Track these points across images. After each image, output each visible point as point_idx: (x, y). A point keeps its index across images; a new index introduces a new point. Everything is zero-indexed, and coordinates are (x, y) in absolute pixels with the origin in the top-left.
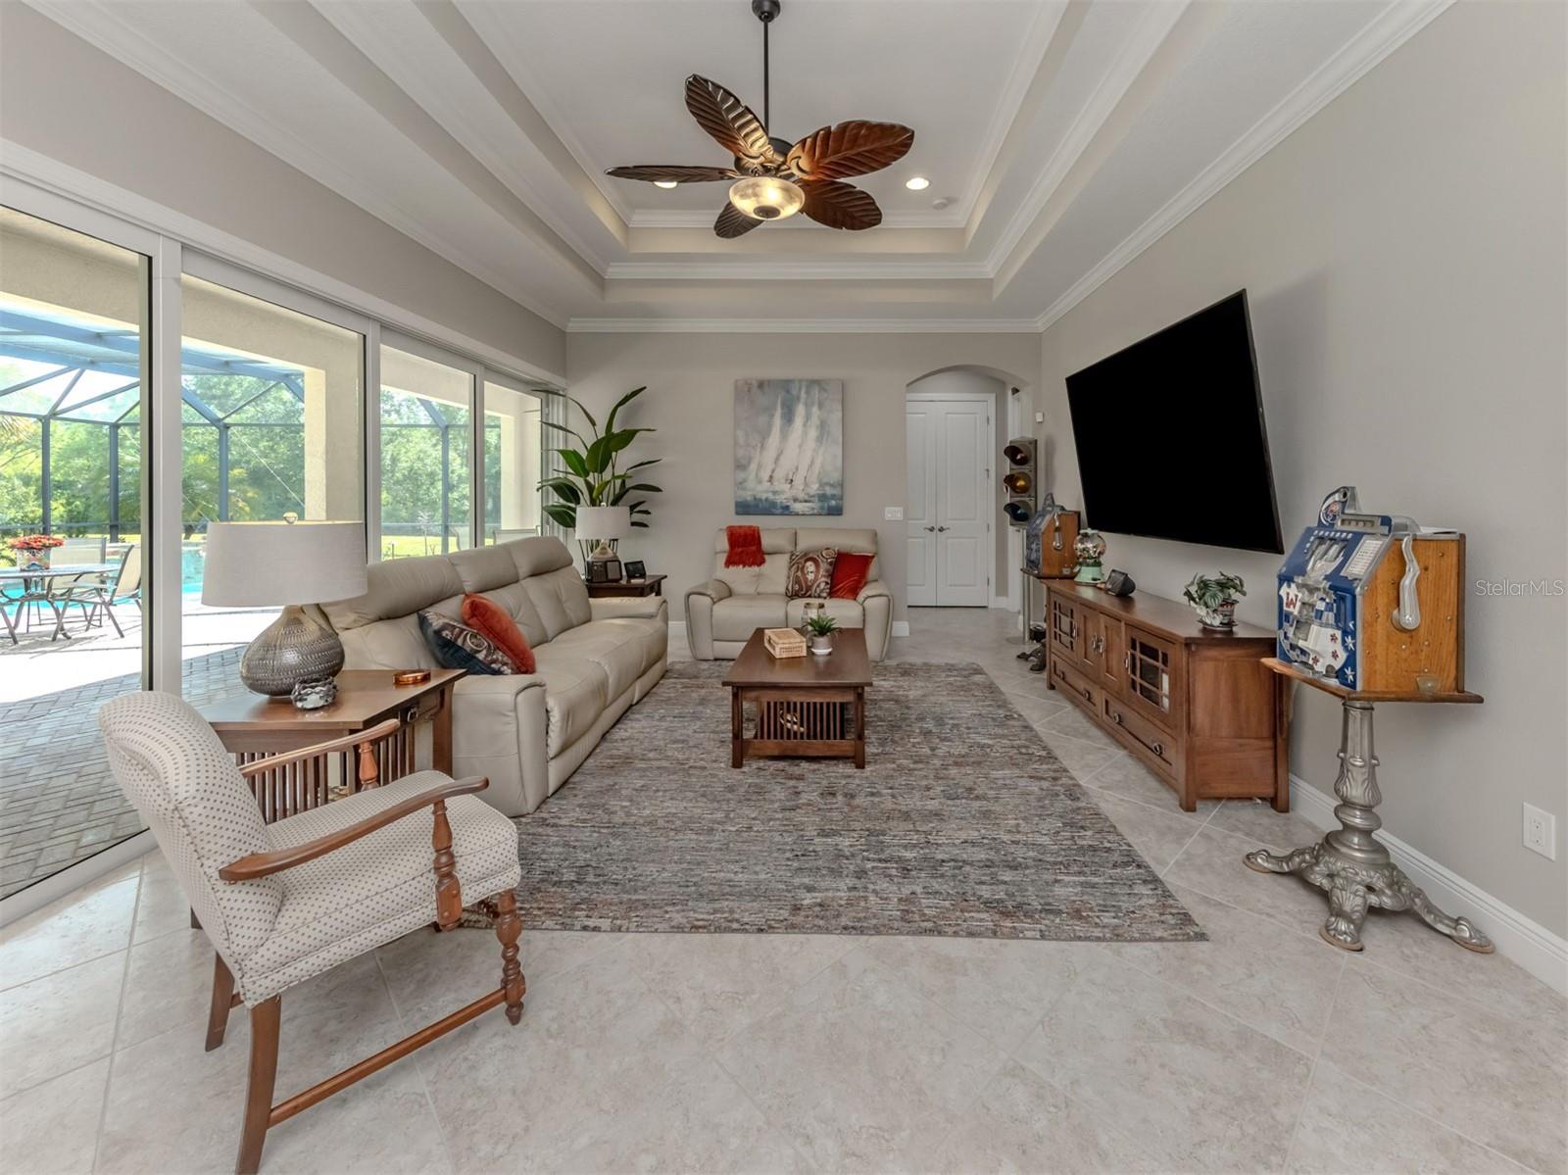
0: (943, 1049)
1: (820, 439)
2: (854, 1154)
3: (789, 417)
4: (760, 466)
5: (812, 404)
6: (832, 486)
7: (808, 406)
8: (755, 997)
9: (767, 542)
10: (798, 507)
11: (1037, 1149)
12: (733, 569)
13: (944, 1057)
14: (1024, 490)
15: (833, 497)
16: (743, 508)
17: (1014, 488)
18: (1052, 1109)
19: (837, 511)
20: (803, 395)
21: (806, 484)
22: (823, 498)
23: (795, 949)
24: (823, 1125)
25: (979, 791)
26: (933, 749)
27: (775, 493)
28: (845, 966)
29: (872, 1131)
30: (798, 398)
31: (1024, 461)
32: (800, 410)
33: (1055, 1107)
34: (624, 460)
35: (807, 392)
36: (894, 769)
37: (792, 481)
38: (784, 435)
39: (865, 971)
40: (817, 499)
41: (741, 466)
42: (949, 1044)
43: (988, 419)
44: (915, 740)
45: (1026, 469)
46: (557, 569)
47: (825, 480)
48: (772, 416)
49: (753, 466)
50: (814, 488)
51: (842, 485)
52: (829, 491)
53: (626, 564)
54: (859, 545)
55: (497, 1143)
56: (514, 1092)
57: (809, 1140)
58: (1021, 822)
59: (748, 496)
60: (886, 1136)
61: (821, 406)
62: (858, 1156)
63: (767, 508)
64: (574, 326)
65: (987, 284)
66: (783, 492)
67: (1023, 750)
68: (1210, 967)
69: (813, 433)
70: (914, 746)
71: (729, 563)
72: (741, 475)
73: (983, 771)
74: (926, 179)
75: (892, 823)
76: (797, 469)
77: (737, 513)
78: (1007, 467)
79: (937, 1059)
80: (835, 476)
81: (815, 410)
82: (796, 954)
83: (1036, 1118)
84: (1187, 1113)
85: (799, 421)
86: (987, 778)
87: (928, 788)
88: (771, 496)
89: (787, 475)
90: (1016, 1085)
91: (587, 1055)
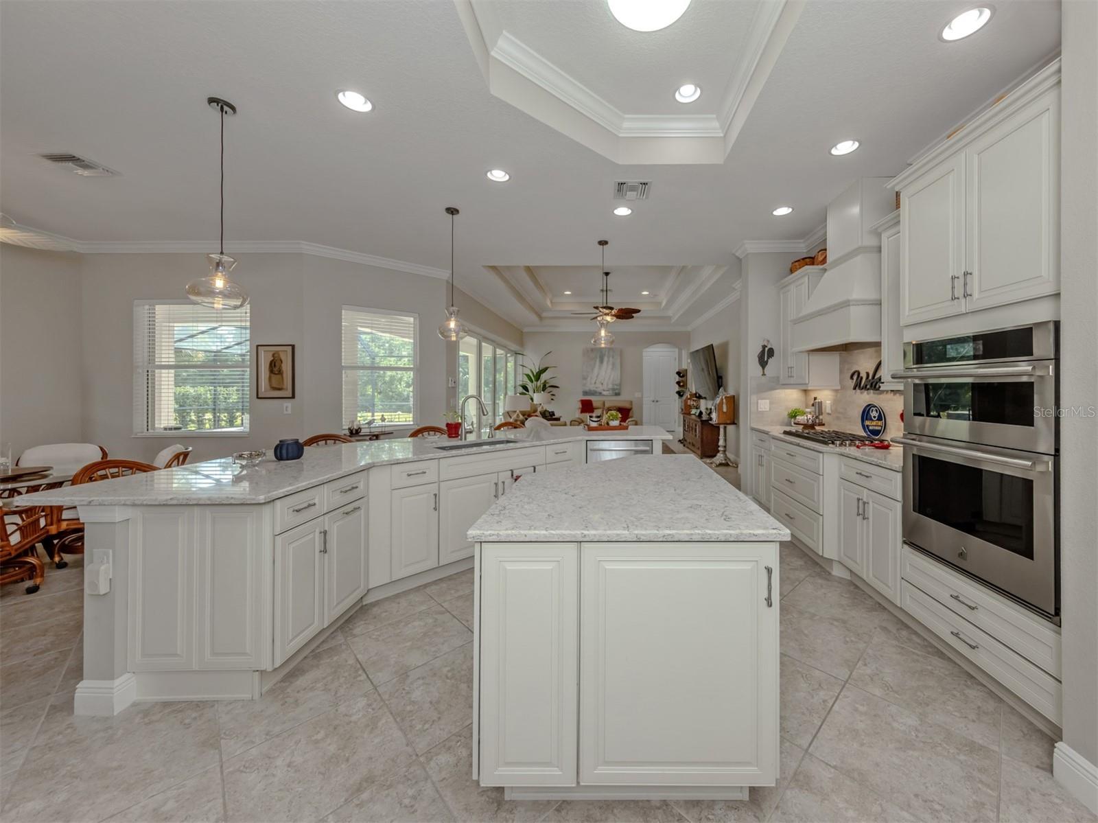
1: (612, 369)
3: (602, 361)
4: (591, 378)
5: (610, 357)
6: (616, 385)
7: (608, 357)
9: (595, 405)
10: (604, 393)
12: (583, 414)
14: (683, 386)
15: (617, 389)
16: (585, 393)
17: (679, 386)
19: (618, 394)
21: (607, 385)
22: (613, 389)
27: (597, 388)
30: (605, 355)
31: (683, 376)
32: (606, 359)
34: (544, 377)
35: (608, 353)
37: (602, 383)
38: (600, 368)
40: (611, 390)
41: (585, 378)
45: (683, 379)
47: (614, 383)
48: (596, 361)
49: (589, 379)
50: (610, 386)
51: (620, 385)
52: (616, 387)
54: (627, 405)
59: (587, 389)
61: (613, 357)
63: (594, 393)
64: (526, 330)
65: (669, 318)
66: (599, 387)
69: (610, 367)
71: (582, 412)
72: (584, 382)
74: (648, 291)
76: (604, 379)
77: (583, 395)
78: (677, 378)
80: (618, 382)
81: (611, 359)
85: (605, 363)
88: (594, 389)
89: (601, 381)
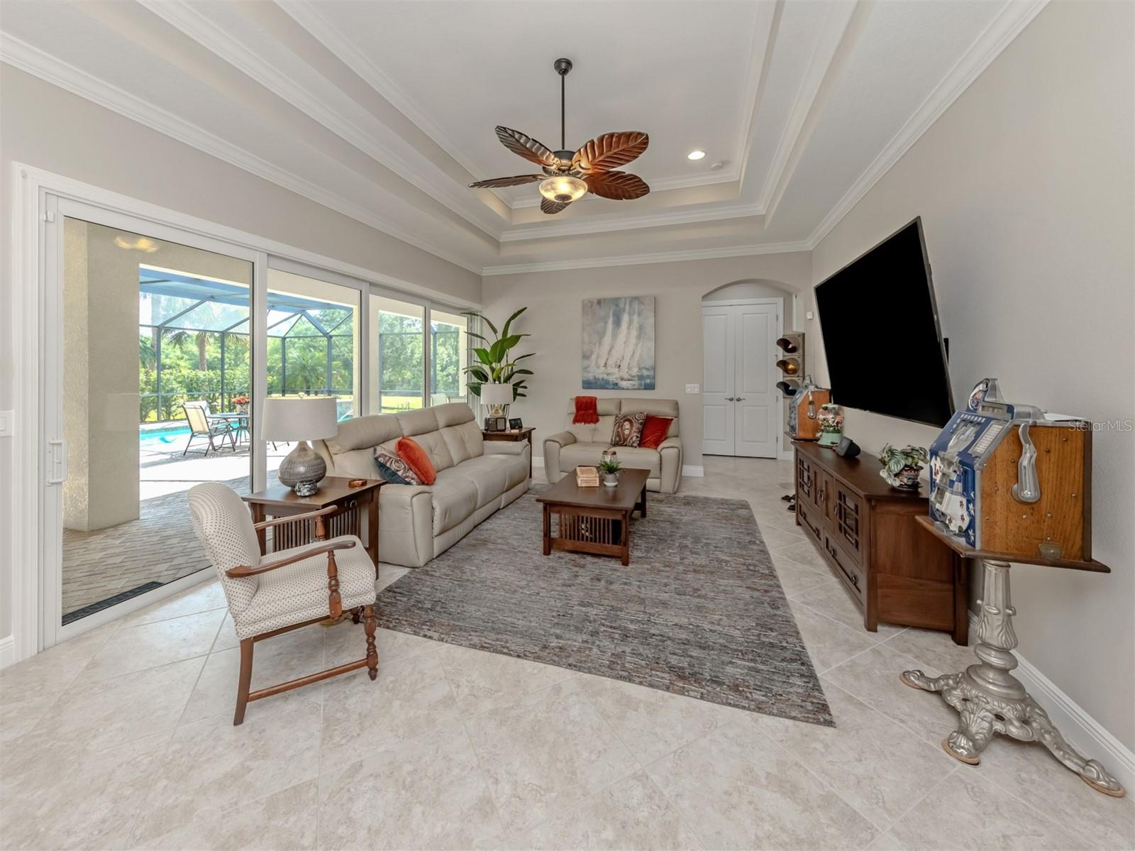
0: (600, 752)
1: (639, 337)
2: (518, 797)
3: (617, 323)
4: (598, 357)
5: (634, 314)
6: (647, 369)
7: (630, 314)
8: (501, 694)
9: (600, 407)
10: (624, 384)
11: (633, 828)
12: (578, 425)
13: (598, 757)
14: (794, 371)
15: (648, 377)
16: (588, 384)
17: (786, 371)
18: (656, 808)
19: (651, 387)
20: (627, 308)
21: (629, 369)
22: (641, 377)
23: (535, 671)
24: (508, 776)
25: (703, 592)
26: (682, 559)
27: (608, 374)
28: (561, 688)
29: (535, 787)
30: (624, 311)
31: (794, 350)
32: (625, 318)
33: (659, 807)
34: (513, 353)
35: (630, 305)
36: (648, 569)
37: (620, 366)
38: (615, 336)
39: (572, 693)
40: (636, 378)
41: (586, 357)
42: (605, 750)
43: (777, 317)
44: (672, 551)
45: (795, 355)
46: (465, 423)
47: (642, 366)
48: (606, 323)
49: (594, 357)
50: (635, 371)
51: (654, 369)
52: (645, 373)
53: (510, 420)
54: (664, 411)
55: (343, 738)
56: (360, 714)
57: (497, 781)
58: (724, 618)
59: (590, 376)
60: (542, 792)
61: (639, 315)
62: (520, 799)
63: (603, 385)
64: (486, 272)
65: (760, 219)
66: (613, 374)
67: (751, 568)
68: (826, 746)
69: (634, 333)
70: (670, 555)
71: (576, 420)
72: (586, 363)
73: (713, 579)
74: (703, 151)
75: (630, 605)
76: (623, 358)
77: (584, 388)
78: (780, 354)
79: (593, 757)
80: (650, 363)
81: (635, 317)
82: (535, 674)
83: (641, 810)
84: (753, 838)
85: (624, 325)
86: (713, 584)
87: (666, 585)
88: (605, 377)
89: (617, 362)
90: (638, 786)
91: (401, 705)
